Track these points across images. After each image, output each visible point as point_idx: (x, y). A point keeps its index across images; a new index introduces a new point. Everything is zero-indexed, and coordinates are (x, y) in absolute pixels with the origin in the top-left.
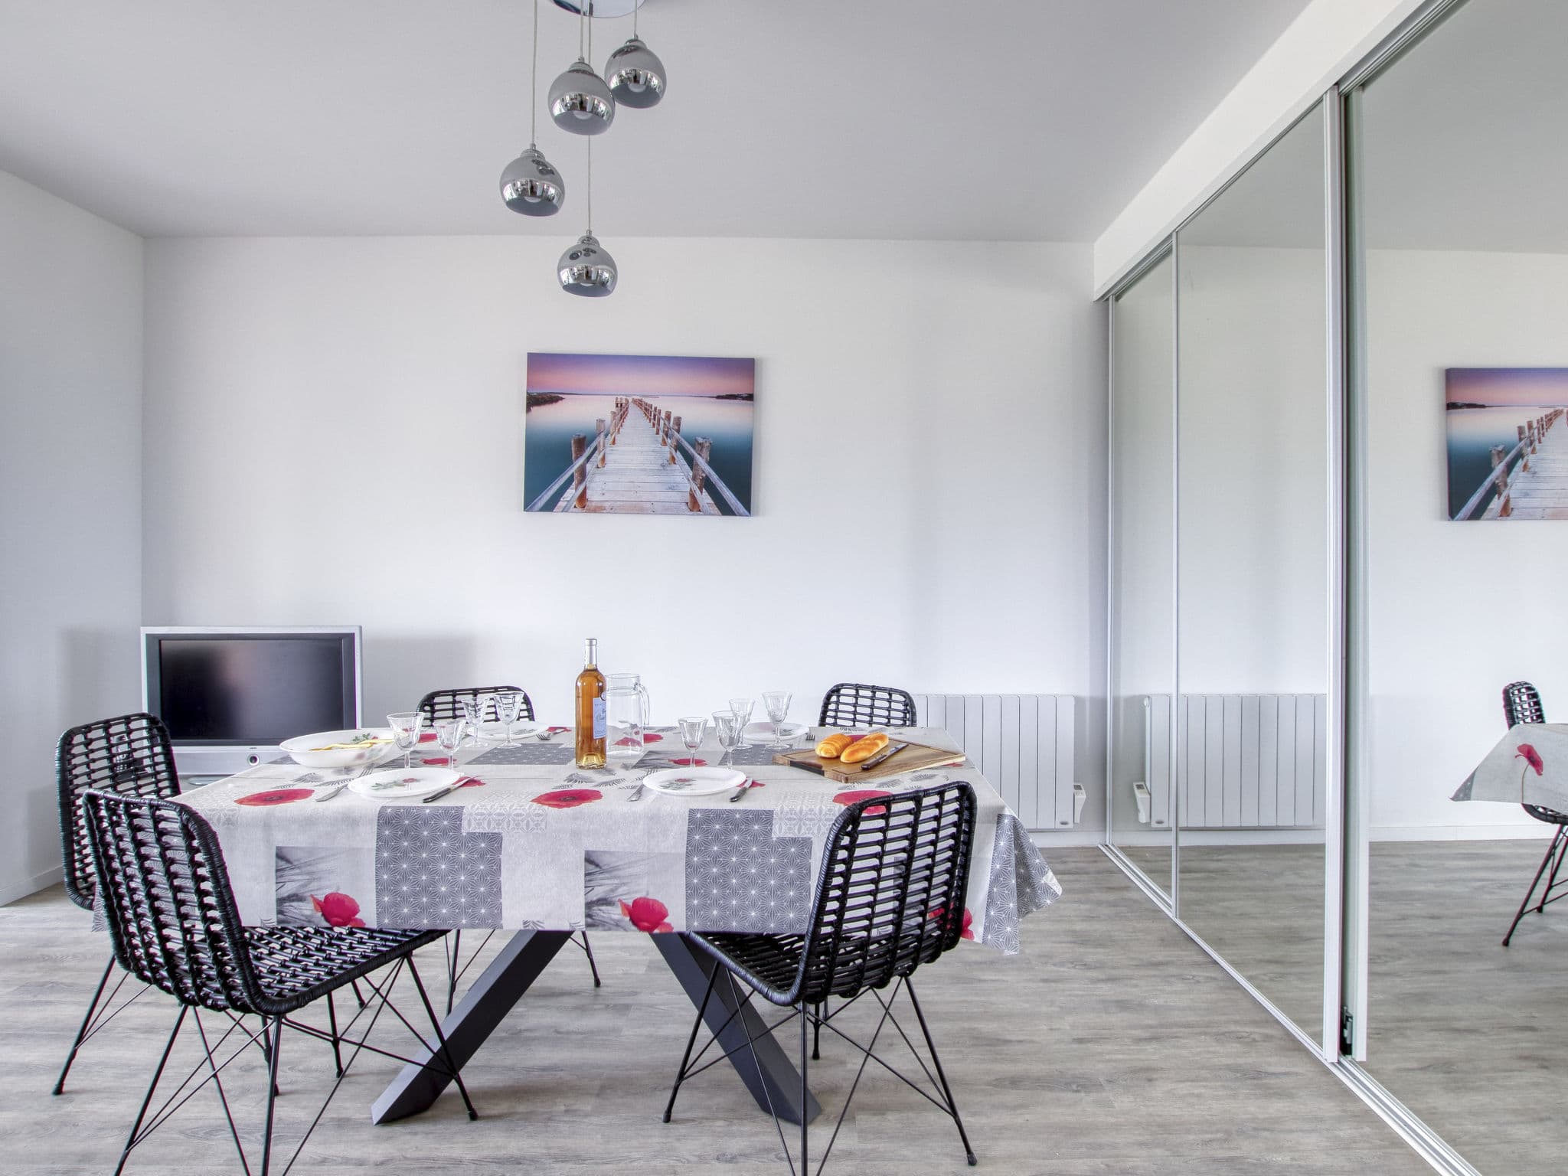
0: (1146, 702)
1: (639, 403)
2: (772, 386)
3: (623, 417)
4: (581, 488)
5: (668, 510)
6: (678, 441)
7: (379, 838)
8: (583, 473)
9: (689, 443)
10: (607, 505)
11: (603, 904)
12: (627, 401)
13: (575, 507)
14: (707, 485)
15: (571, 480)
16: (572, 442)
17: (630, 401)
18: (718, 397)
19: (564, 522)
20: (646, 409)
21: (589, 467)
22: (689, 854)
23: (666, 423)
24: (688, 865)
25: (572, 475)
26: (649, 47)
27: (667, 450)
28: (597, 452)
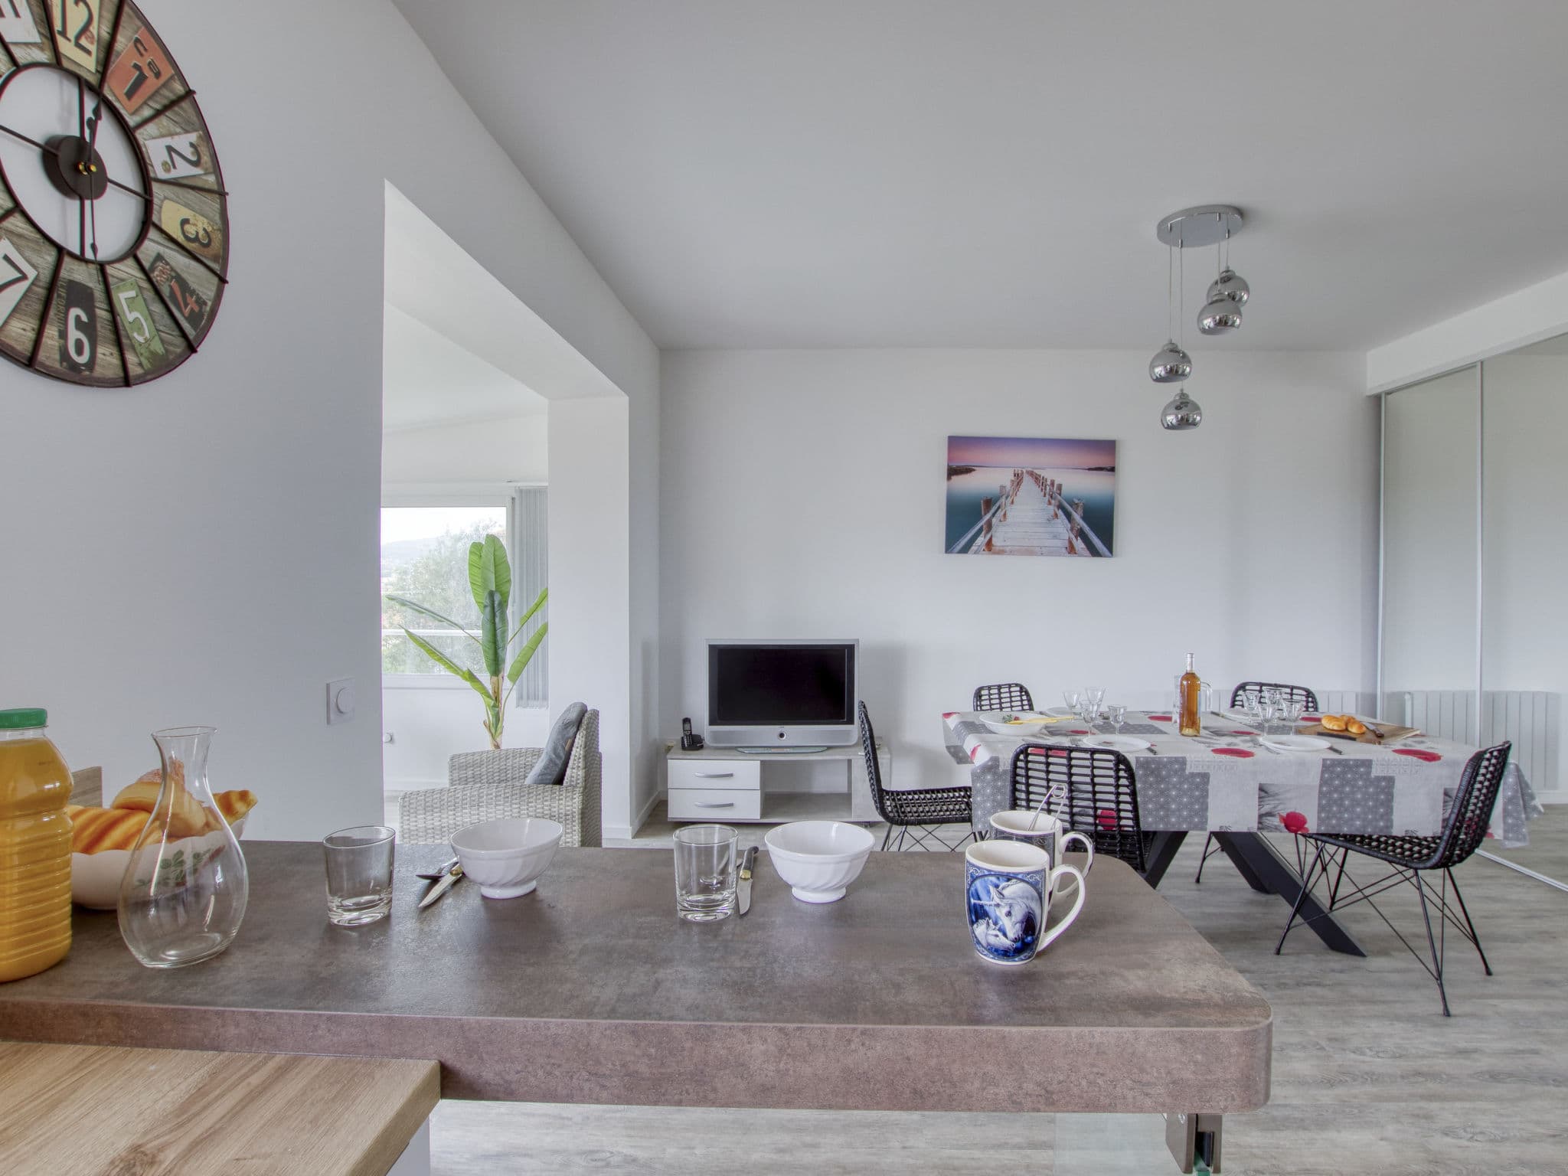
0: (1407, 697)
1: (1031, 474)
2: (1125, 460)
3: (1019, 484)
4: (988, 536)
5: (1052, 553)
6: (1059, 501)
8: (989, 526)
9: (1068, 503)
10: (1008, 549)
12: (1022, 473)
13: (984, 550)
14: (1081, 534)
15: (980, 530)
16: (982, 502)
17: (1024, 471)
18: (1089, 469)
19: (975, 562)
20: (1036, 478)
21: (994, 520)
23: (1051, 488)
25: (982, 527)
27: (1052, 509)
28: (1000, 510)
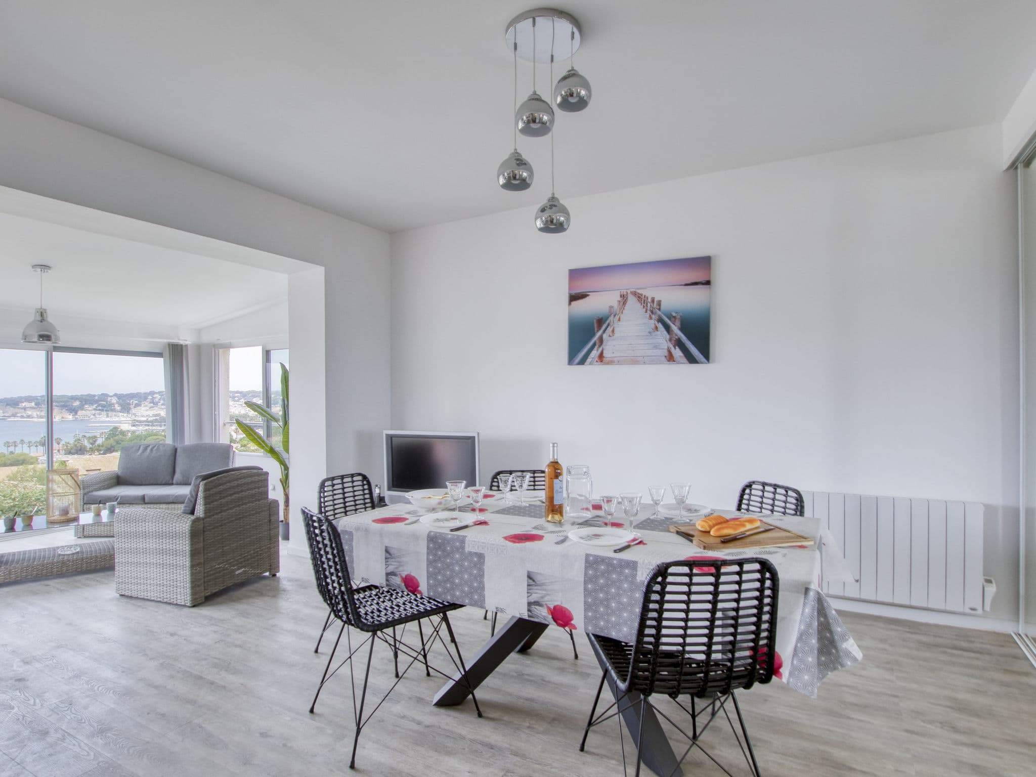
1: (635, 294)
2: (722, 274)
3: (624, 303)
4: (600, 350)
5: (653, 361)
6: (659, 316)
7: (428, 548)
8: (601, 340)
9: (666, 316)
10: (615, 359)
11: (537, 605)
12: (627, 293)
13: (597, 361)
14: (679, 344)
15: (594, 344)
16: (595, 321)
17: (629, 292)
18: (687, 285)
19: (591, 371)
20: (639, 297)
21: (605, 336)
22: (586, 583)
23: (652, 304)
24: (585, 589)
25: (595, 342)
26: (581, 73)
27: (653, 322)
28: (609, 327)
